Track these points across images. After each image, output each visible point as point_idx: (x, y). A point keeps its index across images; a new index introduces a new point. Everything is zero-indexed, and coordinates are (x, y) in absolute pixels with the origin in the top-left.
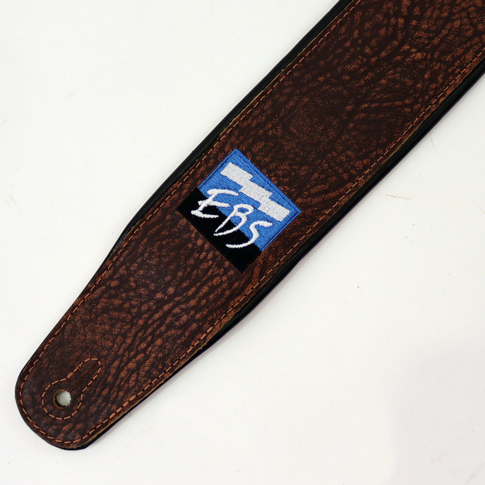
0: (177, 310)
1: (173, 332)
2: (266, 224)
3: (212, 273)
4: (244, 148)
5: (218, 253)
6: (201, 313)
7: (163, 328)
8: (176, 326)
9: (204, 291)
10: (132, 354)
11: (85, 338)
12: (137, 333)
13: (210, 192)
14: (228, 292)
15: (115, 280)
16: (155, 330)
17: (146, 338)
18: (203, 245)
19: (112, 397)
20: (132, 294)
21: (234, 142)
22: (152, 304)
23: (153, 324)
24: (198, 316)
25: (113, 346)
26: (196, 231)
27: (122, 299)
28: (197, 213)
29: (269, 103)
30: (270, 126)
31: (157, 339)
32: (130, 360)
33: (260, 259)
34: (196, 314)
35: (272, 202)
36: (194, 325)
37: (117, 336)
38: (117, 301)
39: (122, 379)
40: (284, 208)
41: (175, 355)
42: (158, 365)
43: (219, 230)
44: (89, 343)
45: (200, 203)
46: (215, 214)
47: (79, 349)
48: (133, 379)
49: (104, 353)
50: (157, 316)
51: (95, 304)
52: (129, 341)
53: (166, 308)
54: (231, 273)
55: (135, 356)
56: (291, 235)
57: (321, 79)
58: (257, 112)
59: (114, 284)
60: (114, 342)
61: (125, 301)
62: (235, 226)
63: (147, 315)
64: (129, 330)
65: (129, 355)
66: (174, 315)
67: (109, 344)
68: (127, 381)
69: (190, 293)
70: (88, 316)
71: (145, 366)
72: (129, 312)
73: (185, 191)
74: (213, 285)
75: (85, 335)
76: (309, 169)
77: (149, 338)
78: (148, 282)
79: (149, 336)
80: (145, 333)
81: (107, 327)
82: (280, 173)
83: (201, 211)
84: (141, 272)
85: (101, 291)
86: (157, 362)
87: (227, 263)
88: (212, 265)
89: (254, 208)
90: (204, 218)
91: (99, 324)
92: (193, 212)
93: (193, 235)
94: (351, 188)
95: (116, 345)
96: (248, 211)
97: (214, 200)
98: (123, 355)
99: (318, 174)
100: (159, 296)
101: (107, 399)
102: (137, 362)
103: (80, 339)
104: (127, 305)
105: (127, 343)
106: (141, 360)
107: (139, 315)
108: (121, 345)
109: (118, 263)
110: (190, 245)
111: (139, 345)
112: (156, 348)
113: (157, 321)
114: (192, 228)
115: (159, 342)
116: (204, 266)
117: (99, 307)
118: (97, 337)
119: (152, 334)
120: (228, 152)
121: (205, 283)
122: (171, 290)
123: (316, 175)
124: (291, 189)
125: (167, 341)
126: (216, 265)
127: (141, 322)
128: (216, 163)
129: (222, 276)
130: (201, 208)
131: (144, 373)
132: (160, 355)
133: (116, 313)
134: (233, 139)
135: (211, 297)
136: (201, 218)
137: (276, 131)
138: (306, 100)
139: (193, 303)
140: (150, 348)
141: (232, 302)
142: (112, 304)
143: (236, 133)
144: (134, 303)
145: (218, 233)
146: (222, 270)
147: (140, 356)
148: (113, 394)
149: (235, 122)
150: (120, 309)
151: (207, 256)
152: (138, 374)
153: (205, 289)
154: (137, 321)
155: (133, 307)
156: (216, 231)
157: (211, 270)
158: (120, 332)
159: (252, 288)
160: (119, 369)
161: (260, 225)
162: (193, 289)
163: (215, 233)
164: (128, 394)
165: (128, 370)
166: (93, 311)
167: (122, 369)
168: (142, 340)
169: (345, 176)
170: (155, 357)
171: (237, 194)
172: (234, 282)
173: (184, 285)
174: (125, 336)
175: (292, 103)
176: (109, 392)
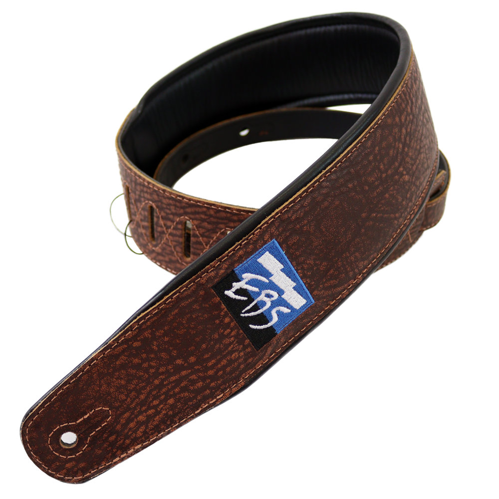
0: (194, 377)
1: (186, 394)
2: (285, 310)
3: (233, 348)
4: (281, 240)
5: (241, 331)
6: (216, 382)
7: (177, 390)
8: (190, 389)
9: (222, 363)
10: (144, 408)
11: (100, 389)
12: (151, 391)
13: (244, 276)
14: (242, 366)
15: (138, 341)
16: (169, 390)
17: (160, 396)
18: (229, 323)
19: (118, 443)
20: (152, 356)
21: (273, 233)
22: (170, 367)
23: (168, 384)
24: (213, 384)
25: (126, 400)
26: (226, 309)
27: (142, 359)
28: (230, 293)
29: (308, 200)
30: (306, 222)
31: (170, 398)
32: (140, 413)
33: (274, 340)
34: (212, 382)
35: (294, 291)
36: (208, 391)
37: (131, 391)
38: (137, 360)
39: (130, 429)
40: (302, 298)
41: (184, 414)
42: (167, 421)
43: (246, 311)
44: (103, 394)
45: (234, 284)
46: (244, 297)
47: (92, 398)
48: (141, 430)
49: (117, 405)
50: (173, 378)
51: (114, 360)
52: (142, 397)
53: (184, 373)
54: (249, 349)
55: (146, 411)
56: (302, 321)
57: (350, 185)
58: (298, 207)
59: (136, 344)
60: (127, 396)
61: (144, 361)
62: (260, 309)
63: (164, 377)
64: (144, 388)
65: (140, 409)
66: (190, 381)
67: (123, 397)
68: (135, 432)
69: (210, 364)
70: (105, 370)
71: (154, 421)
72: (146, 371)
73: (222, 271)
74: (231, 359)
75: (100, 386)
76: (327, 265)
77: (163, 397)
78: (171, 348)
79: (162, 395)
80: (159, 392)
81: (123, 382)
82: (306, 266)
83: (234, 293)
84: (166, 339)
85: (122, 349)
86: (166, 419)
87: (247, 341)
88: (233, 341)
89: (279, 295)
90: (235, 299)
91: (116, 379)
92: (226, 292)
93: (222, 313)
94: (352, 284)
95: (129, 399)
96: (273, 297)
97: (246, 283)
98: (135, 408)
99: (334, 270)
100: (179, 362)
101: (112, 444)
102: (147, 416)
103: (94, 389)
104: (145, 365)
105: (140, 399)
106: (151, 415)
107: (156, 375)
108: (134, 399)
109: (144, 327)
110: (217, 321)
111: (152, 402)
112: (167, 406)
113: (172, 382)
114: (223, 306)
115: (171, 401)
116: (227, 341)
117: (118, 363)
118: (112, 390)
119: (166, 393)
120: (267, 241)
121: (224, 357)
122: (192, 359)
123: (332, 271)
124: (311, 282)
125: (179, 401)
126: (237, 342)
127: (157, 382)
128: (255, 249)
129: (240, 351)
130: (234, 290)
131: (152, 426)
132: (171, 413)
133: (133, 371)
134: (273, 230)
135: (228, 369)
136: (232, 298)
137: (310, 228)
138: (337, 203)
139: (211, 373)
140: (162, 406)
141: (244, 374)
142: (132, 362)
143: (277, 224)
144: (153, 364)
145: (244, 313)
146: (241, 346)
147: (151, 412)
148: (120, 441)
149: (277, 214)
150: (138, 367)
151: (230, 333)
152: (147, 427)
153: (224, 362)
154: (153, 381)
155: (151, 367)
156: (243, 311)
157: (232, 346)
158: (135, 388)
159: (262, 364)
160: (129, 420)
161: (281, 310)
162: (213, 361)
163: (242, 313)
164: (134, 442)
165: (137, 422)
166: (112, 366)
167: (132, 420)
168: (155, 398)
169: (351, 274)
170: (164, 414)
171: (267, 281)
172: (249, 358)
173: (206, 356)
174: (139, 392)
175: (326, 203)
176: (116, 439)
